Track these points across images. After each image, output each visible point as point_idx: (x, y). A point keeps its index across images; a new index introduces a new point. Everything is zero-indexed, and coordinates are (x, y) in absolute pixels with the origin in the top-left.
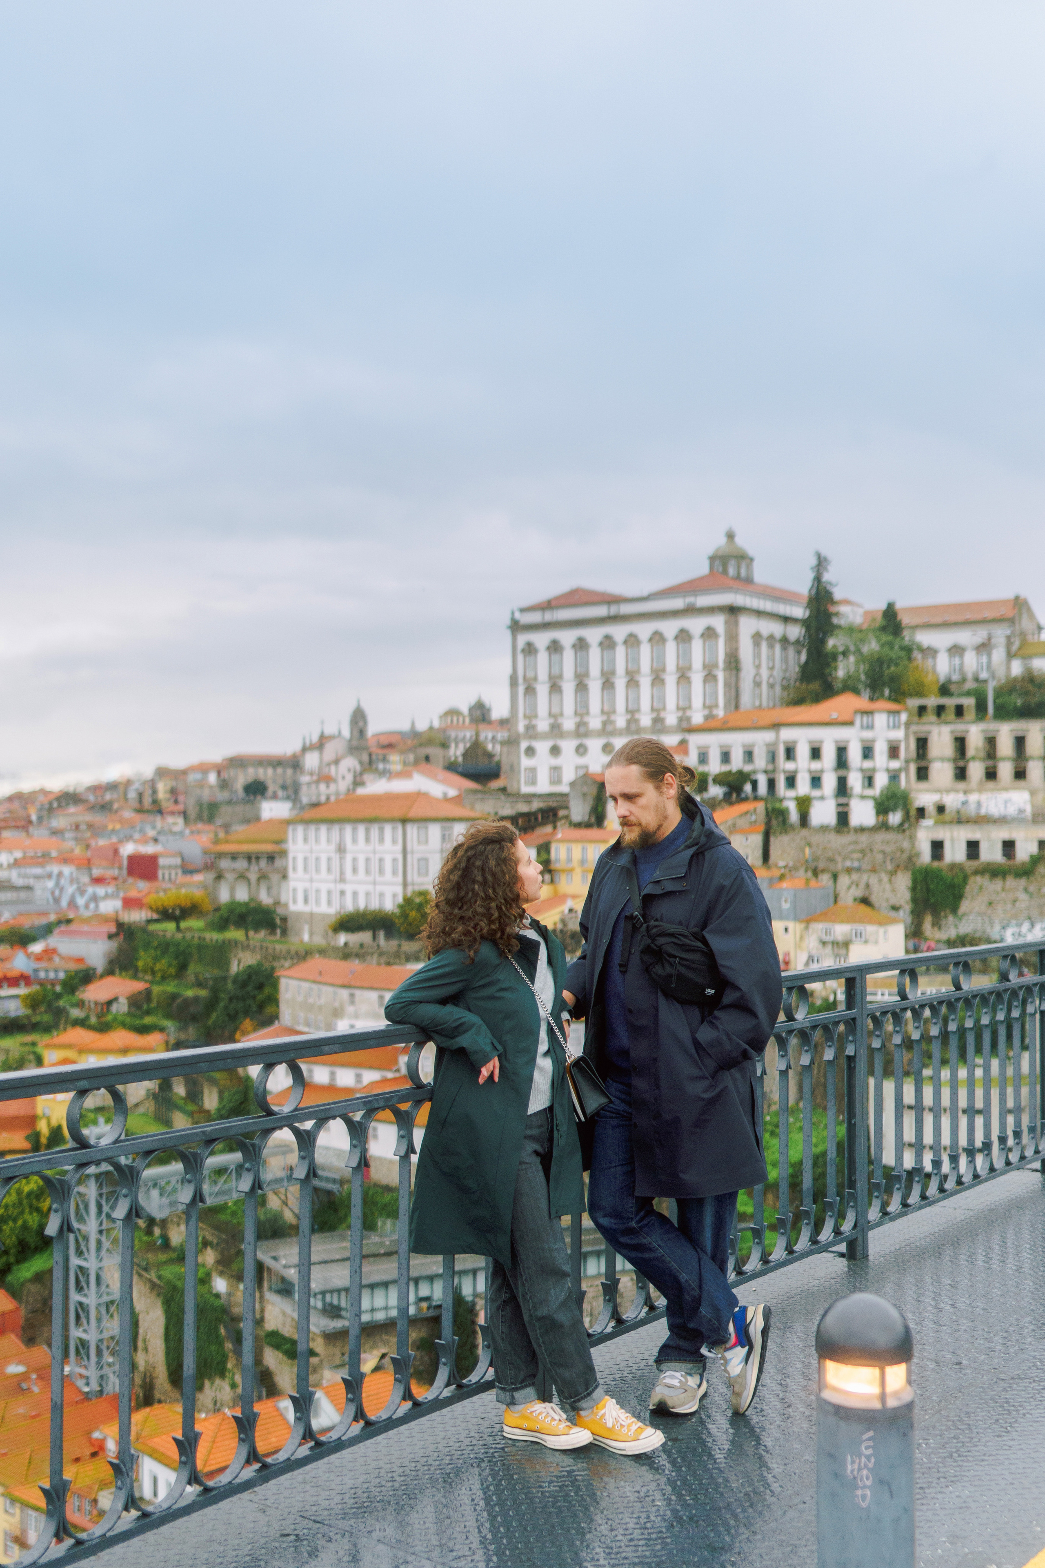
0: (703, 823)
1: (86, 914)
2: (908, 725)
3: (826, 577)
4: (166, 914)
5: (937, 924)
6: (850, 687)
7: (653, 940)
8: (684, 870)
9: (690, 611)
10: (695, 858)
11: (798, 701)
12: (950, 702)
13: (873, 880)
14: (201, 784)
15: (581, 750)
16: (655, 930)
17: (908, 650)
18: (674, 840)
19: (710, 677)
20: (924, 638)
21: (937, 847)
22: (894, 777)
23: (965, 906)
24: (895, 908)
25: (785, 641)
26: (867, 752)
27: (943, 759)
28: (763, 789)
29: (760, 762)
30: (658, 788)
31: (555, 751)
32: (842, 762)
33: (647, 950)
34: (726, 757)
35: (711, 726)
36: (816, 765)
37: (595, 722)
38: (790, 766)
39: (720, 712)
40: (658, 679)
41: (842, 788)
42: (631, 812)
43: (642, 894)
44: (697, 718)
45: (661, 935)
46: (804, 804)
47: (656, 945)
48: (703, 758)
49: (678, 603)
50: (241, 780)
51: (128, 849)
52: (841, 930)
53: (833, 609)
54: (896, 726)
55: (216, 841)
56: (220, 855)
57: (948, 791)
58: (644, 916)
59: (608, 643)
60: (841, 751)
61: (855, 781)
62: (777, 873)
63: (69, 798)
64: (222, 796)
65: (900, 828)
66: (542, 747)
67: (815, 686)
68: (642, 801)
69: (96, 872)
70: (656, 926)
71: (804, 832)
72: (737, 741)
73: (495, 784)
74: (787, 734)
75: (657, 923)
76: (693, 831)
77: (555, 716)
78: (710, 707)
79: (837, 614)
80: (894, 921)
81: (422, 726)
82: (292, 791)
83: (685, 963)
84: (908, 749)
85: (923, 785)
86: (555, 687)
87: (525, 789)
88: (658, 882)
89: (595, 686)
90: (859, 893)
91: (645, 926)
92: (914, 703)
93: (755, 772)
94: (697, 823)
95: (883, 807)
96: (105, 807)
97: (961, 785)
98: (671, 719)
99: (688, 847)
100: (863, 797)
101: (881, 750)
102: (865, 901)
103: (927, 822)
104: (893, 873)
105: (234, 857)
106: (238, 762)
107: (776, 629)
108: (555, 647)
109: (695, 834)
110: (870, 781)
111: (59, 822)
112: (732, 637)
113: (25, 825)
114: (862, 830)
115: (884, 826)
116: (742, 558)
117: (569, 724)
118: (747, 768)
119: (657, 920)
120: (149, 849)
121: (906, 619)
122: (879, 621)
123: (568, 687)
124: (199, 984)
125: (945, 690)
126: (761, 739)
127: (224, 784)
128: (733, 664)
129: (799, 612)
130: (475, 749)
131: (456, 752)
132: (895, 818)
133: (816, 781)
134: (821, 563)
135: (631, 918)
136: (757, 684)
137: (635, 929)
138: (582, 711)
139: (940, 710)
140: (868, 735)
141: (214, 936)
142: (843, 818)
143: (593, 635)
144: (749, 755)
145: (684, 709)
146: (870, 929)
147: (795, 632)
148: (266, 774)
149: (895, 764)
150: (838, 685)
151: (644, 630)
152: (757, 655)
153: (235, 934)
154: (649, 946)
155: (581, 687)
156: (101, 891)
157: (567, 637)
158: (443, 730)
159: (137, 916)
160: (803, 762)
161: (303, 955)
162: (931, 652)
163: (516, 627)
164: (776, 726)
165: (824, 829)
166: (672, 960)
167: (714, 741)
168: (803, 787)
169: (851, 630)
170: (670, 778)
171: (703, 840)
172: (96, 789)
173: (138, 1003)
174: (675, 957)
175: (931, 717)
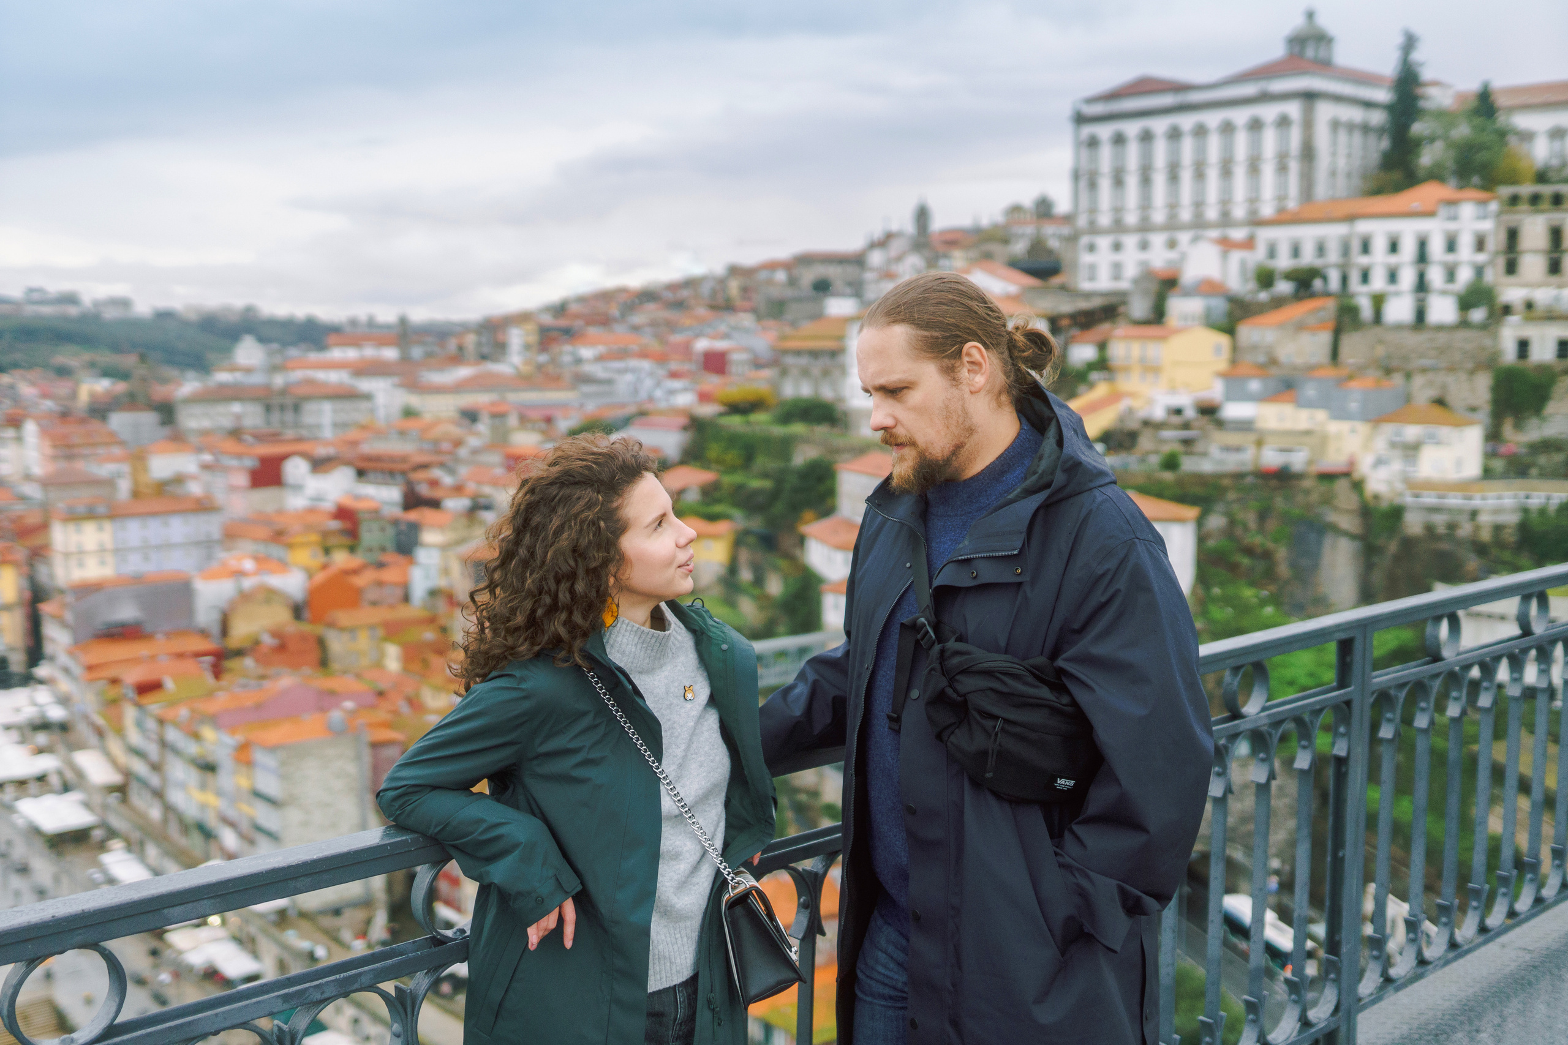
0: (1060, 442)
1: (663, 405)
2: (1499, 214)
3: (1416, 56)
4: (736, 408)
5: (1518, 426)
6: (1435, 175)
7: (951, 682)
8: (1019, 544)
9: (1265, 98)
10: (1041, 512)
11: (1378, 191)
12: (1547, 190)
13: (1449, 378)
14: (770, 282)
15: (1144, 246)
16: (956, 660)
17: (1502, 134)
18: (1003, 473)
19: (1282, 168)
20: (1523, 121)
21: (1523, 346)
22: (1479, 270)
23: (1551, 408)
24: (1473, 409)
25: (1366, 129)
26: (1451, 246)
27: (1535, 251)
28: (1334, 283)
29: (1333, 256)
30: (950, 372)
31: (1117, 247)
32: (1422, 257)
33: (939, 699)
34: (1296, 252)
35: (1283, 219)
36: (1393, 259)
37: (1159, 216)
38: (1363, 260)
39: (1292, 204)
40: (1226, 171)
41: (1422, 286)
42: (897, 422)
43: (934, 585)
44: (1267, 210)
45: (966, 672)
46: (1378, 301)
47: (955, 691)
48: (1272, 253)
49: (1249, 89)
50: (809, 276)
51: (702, 345)
52: (1412, 432)
53: (1420, 91)
54: (1484, 217)
55: (783, 338)
56: (785, 352)
57: (1539, 285)
58: (936, 628)
59: (1175, 134)
60: (1422, 245)
61: (1435, 276)
62: (1344, 372)
63: (647, 296)
64: (789, 293)
65: (1483, 327)
66: (1104, 243)
67: (1396, 175)
68: (914, 397)
69: (674, 366)
70: (958, 653)
71: (1377, 331)
72: (1308, 234)
73: (1056, 281)
74: (1363, 227)
75: (960, 646)
76: (1041, 458)
77: (1118, 210)
78: (1281, 198)
79: (1422, 97)
80: (1469, 423)
81: (985, 222)
82: (856, 289)
83: (1017, 730)
84: (1496, 241)
85: (1511, 279)
86: (1118, 181)
87: (1086, 286)
88: (967, 561)
89: (1160, 180)
90: (1433, 393)
91: (937, 648)
92: (1506, 191)
93: (1327, 266)
94: (1049, 443)
95: (1466, 303)
96: (679, 305)
97: (1554, 279)
98: (1239, 212)
99: (1030, 492)
100: (1444, 293)
101: (1466, 243)
102: (1440, 402)
103: (1513, 319)
104: (1472, 373)
105: (798, 353)
106: (805, 260)
107: (1356, 115)
108: (1119, 140)
109: (1044, 465)
110: (1451, 274)
111: (638, 319)
112: (1308, 124)
113: (605, 321)
114: (1440, 328)
115: (1464, 324)
116: (1322, 39)
117: (1131, 218)
118: (1318, 263)
119: (960, 639)
120: (720, 345)
121: (1501, 101)
122: (1473, 103)
123: (1132, 182)
124: (765, 475)
125: (1542, 177)
126: (1334, 232)
127: (792, 282)
128: (1308, 153)
129: (1383, 95)
130: (1037, 246)
131: (1019, 248)
132: (1478, 315)
133: (1393, 276)
134: (1410, 43)
135: (914, 627)
136: (1333, 173)
137: (919, 649)
138: (1146, 205)
139: (1535, 199)
140: (1452, 226)
141: (779, 430)
142: (1420, 315)
143: (1160, 126)
144: (1321, 250)
145: (1254, 200)
146: (1444, 432)
147: (1377, 118)
148: (832, 272)
149: (1481, 258)
150: (1421, 173)
151: (1213, 119)
152: (1334, 143)
153: (798, 428)
154: (942, 692)
155: (1146, 180)
156: (677, 384)
157: (1131, 129)
158: (1006, 227)
159: (707, 410)
160: (1379, 257)
161: (862, 450)
162: (1528, 136)
163: (1080, 119)
164: (1351, 218)
165: (1399, 327)
166: (988, 723)
167: (1283, 235)
168: (1378, 283)
169: (1440, 114)
170: (974, 352)
171: (1059, 478)
172: (673, 287)
173: (710, 493)
174: (995, 718)
175: (1524, 207)
